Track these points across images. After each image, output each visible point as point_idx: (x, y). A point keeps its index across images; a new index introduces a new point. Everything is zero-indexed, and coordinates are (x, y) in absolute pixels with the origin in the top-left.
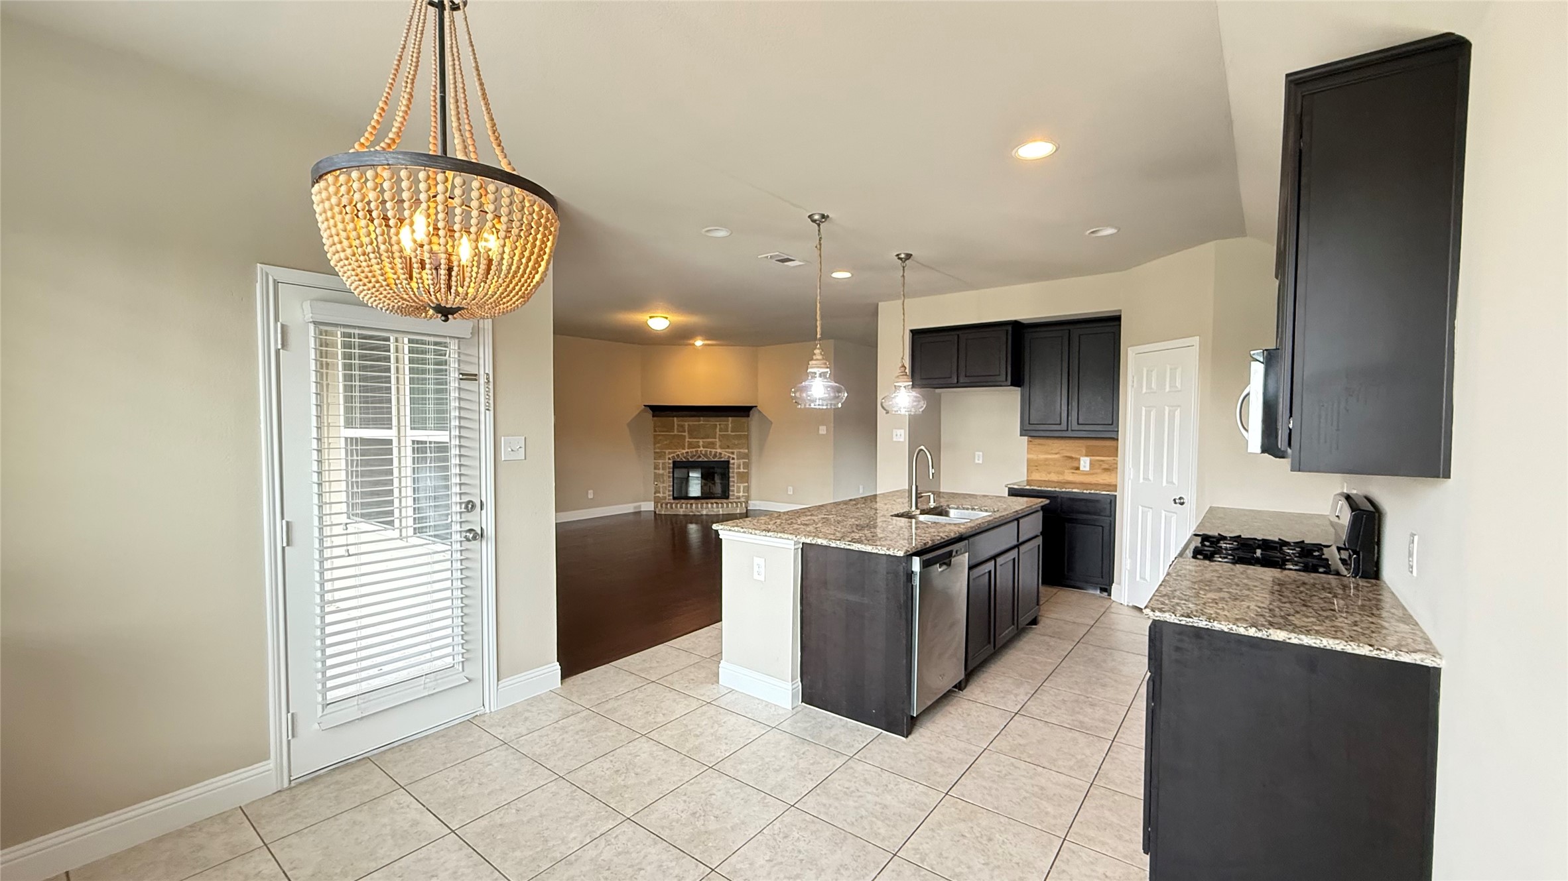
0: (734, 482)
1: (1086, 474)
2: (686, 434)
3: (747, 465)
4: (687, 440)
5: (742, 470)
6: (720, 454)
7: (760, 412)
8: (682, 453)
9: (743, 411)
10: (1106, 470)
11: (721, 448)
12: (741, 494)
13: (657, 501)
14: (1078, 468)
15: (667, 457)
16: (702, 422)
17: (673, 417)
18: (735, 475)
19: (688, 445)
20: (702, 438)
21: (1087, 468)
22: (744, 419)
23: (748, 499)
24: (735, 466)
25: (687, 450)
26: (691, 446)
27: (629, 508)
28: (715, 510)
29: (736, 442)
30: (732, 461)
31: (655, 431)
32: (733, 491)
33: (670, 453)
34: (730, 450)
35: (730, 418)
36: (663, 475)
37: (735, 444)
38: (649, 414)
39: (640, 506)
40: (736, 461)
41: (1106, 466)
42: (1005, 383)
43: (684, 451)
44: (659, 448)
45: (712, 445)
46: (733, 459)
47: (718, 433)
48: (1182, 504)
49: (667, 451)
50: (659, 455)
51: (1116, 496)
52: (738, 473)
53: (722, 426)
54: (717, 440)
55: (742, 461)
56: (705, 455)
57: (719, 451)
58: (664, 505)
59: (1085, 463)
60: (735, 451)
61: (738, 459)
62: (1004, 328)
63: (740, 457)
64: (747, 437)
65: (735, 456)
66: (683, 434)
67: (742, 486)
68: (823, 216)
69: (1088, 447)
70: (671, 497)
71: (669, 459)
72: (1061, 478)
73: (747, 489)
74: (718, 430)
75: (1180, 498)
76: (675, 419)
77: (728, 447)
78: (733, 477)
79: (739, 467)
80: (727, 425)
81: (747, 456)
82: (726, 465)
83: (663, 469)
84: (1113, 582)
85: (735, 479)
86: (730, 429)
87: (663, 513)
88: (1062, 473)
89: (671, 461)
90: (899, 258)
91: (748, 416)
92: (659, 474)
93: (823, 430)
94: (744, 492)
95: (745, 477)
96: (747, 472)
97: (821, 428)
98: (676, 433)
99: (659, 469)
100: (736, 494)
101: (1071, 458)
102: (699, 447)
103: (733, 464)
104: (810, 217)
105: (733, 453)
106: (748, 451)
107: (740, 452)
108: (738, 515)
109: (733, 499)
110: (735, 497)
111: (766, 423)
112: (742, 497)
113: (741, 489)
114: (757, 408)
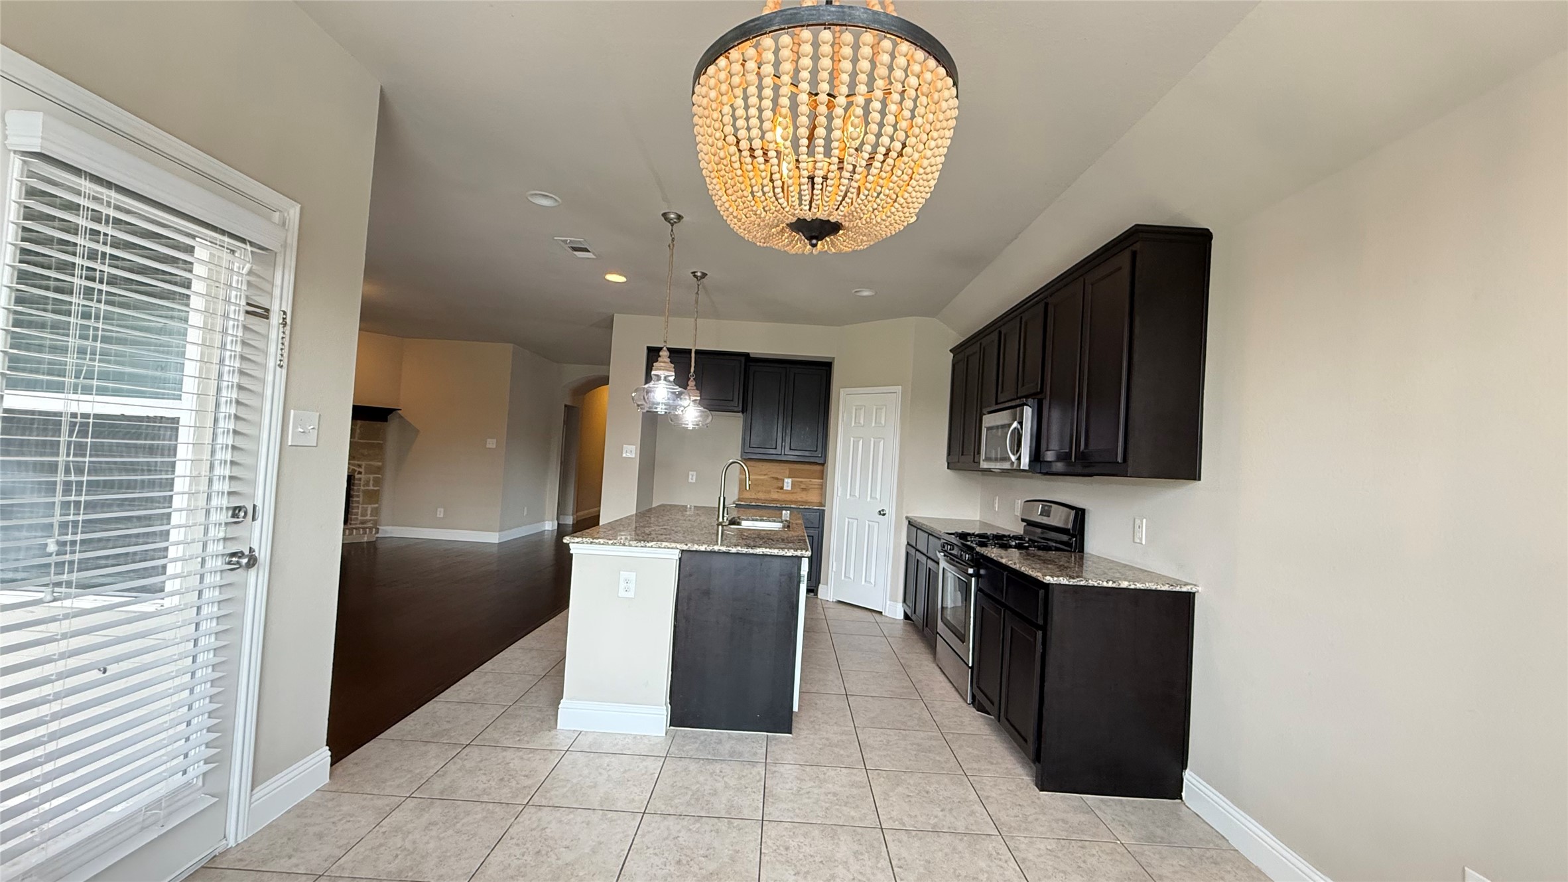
0: (358, 502)
1: (788, 492)
3: (377, 482)
5: (371, 488)
7: (401, 417)
9: (380, 414)
10: (804, 489)
12: (368, 517)
14: (782, 488)
18: (361, 494)
21: (789, 488)
22: (378, 424)
23: (376, 524)
24: (362, 483)
29: (366, 452)
30: (357, 476)
32: (357, 514)
34: (356, 462)
37: (363, 455)
40: (362, 476)
41: (803, 486)
42: (736, 409)
46: (360, 473)
48: (884, 515)
51: (824, 510)
52: (366, 492)
55: (372, 476)
59: (788, 483)
60: (363, 463)
61: (366, 473)
62: (739, 358)
63: (370, 470)
64: (381, 447)
65: (362, 470)
67: (369, 507)
68: (679, 217)
69: (790, 470)
72: (767, 496)
73: (376, 512)
75: (883, 510)
77: (354, 458)
78: (358, 496)
79: (367, 484)
81: (379, 470)
84: (819, 583)
85: (361, 499)
86: (357, 436)
88: (769, 492)
90: (695, 276)
91: (386, 420)
93: (491, 444)
94: (371, 515)
95: (373, 496)
96: (378, 490)
97: (489, 440)
100: (360, 518)
101: (777, 479)
103: (360, 479)
104: (664, 215)
105: (360, 466)
106: (380, 464)
107: (370, 465)
108: (365, 544)
109: (356, 524)
110: (358, 522)
111: (409, 432)
112: (370, 520)
113: (369, 512)
114: (399, 411)
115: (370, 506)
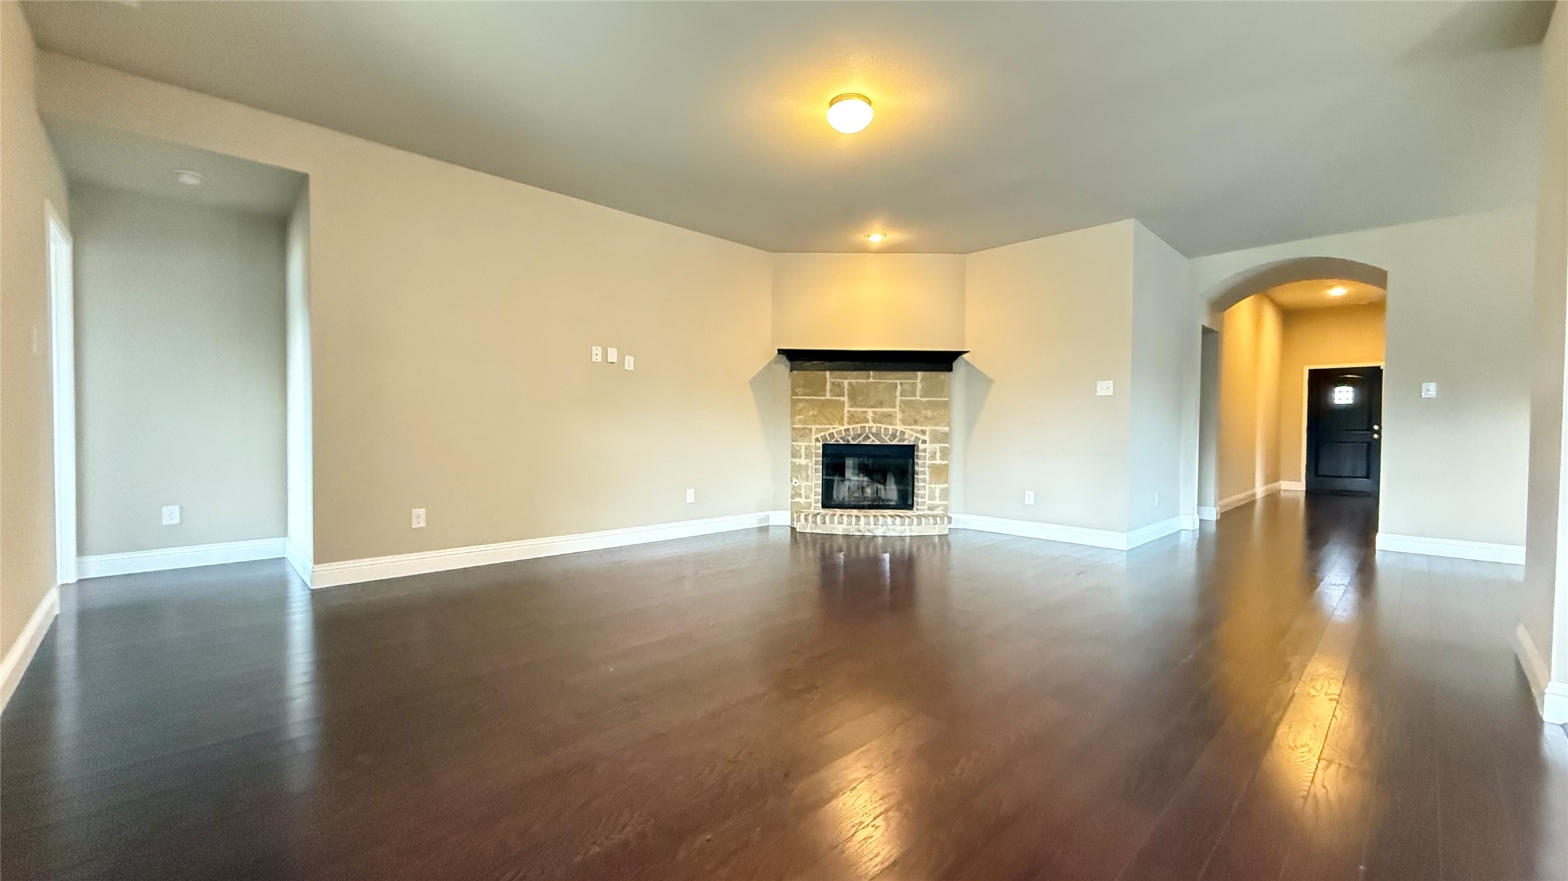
0: (921, 480)
2: (845, 399)
3: (945, 453)
4: (847, 408)
5: (938, 462)
6: (903, 433)
7: (968, 363)
8: (840, 431)
9: (942, 361)
11: (904, 422)
12: (937, 502)
13: (796, 510)
15: (814, 437)
16: (871, 380)
17: (825, 370)
18: (924, 469)
19: (849, 418)
20: (872, 407)
22: (942, 376)
23: (949, 510)
24: (928, 455)
25: (846, 426)
26: (853, 418)
27: (750, 521)
28: (899, 528)
29: (929, 414)
30: (921, 446)
31: (794, 393)
32: (922, 496)
33: (818, 431)
34: (919, 428)
35: (919, 374)
36: (807, 466)
37: (926, 417)
38: (784, 367)
39: (768, 518)
40: (926, 446)
43: (842, 428)
44: (800, 422)
45: (889, 417)
46: (924, 442)
47: (899, 398)
49: (814, 427)
50: (800, 434)
52: (932, 467)
53: (905, 387)
54: (897, 409)
55: (938, 446)
56: (877, 435)
57: (900, 428)
58: (810, 518)
60: (928, 429)
61: (932, 442)
63: (934, 438)
64: (946, 405)
65: (927, 438)
66: (842, 399)
67: (938, 488)
70: (820, 505)
71: (817, 440)
73: (945, 494)
74: (898, 393)
76: (828, 373)
77: (916, 422)
78: (924, 473)
79: (933, 457)
80: (914, 384)
81: (945, 438)
82: (909, 452)
83: (807, 457)
85: (927, 477)
86: (918, 393)
87: (808, 530)
89: (820, 444)
91: (950, 369)
92: (800, 466)
93: (1105, 388)
94: (940, 499)
95: (941, 473)
96: (947, 465)
97: (1099, 385)
98: (828, 397)
99: (800, 457)
100: (928, 502)
102: (867, 421)
103: (925, 451)
105: (924, 432)
106: (947, 429)
107: (935, 430)
108: (937, 539)
109: (923, 510)
110: (926, 507)
111: (981, 382)
112: (939, 506)
113: (937, 494)
114: (965, 356)
115: (937, 486)
